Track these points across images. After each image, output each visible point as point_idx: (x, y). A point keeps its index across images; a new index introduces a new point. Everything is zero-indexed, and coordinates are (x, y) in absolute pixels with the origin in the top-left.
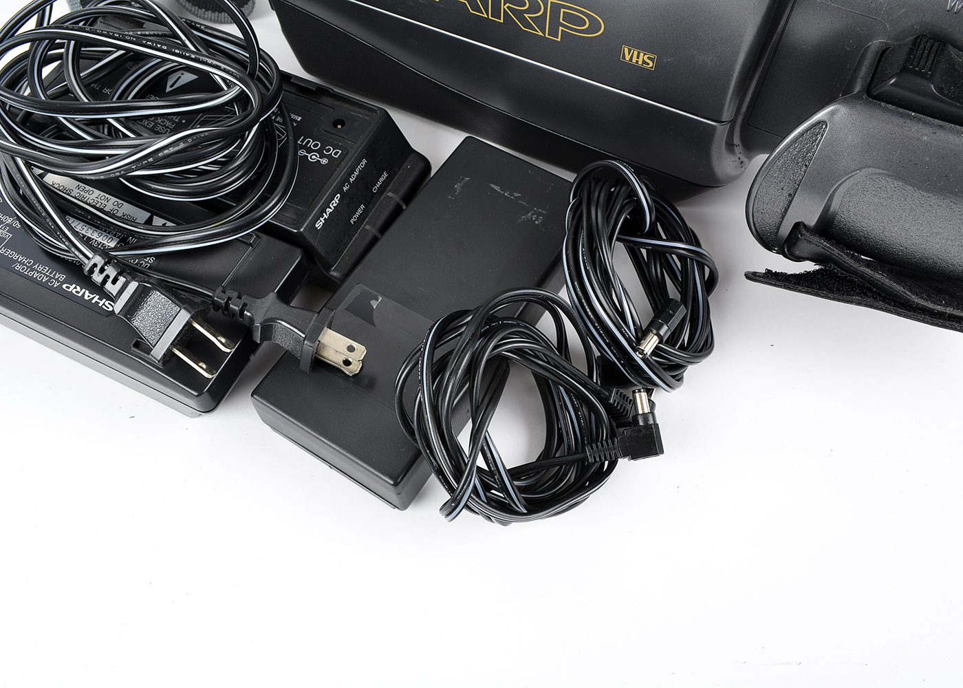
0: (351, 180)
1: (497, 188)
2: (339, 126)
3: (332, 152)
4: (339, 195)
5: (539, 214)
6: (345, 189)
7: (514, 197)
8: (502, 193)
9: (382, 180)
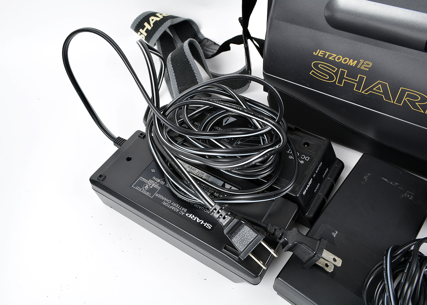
0: (316, 172)
1: (386, 180)
2: (306, 146)
3: (305, 158)
4: (312, 179)
5: (411, 195)
6: (314, 176)
7: (395, 185)
8: (389, 182)
9: (326, 172)
